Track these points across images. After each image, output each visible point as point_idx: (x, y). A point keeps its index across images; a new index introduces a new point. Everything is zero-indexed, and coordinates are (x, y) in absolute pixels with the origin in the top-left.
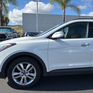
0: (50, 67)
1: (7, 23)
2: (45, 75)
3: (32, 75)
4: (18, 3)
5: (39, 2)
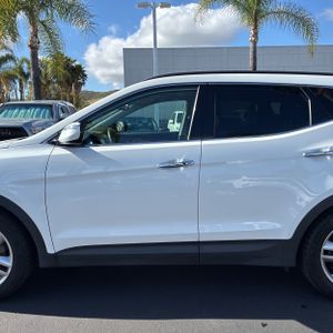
1: (79, 86)
2: (42, 264)
4: (91, 16)
5: (162, 7)
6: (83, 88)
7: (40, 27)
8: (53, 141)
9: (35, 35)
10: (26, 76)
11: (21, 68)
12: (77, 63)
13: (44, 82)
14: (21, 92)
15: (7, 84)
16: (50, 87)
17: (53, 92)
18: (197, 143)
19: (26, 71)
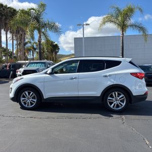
0: (46, 95)
1: (56, 53)
3: (34, 100)
6: (58, 53)
7: (42, 34)
8: (46, 73)
9: (40, 37)
10: (35, 49)
11: (33, 46)
12: (56, 43)
13: (42, 51)
14: (33, 55)
15: (28, 53)
16: (44, 53)
17: (45, 56)
18: (78, 73)
19: (35, 47)
